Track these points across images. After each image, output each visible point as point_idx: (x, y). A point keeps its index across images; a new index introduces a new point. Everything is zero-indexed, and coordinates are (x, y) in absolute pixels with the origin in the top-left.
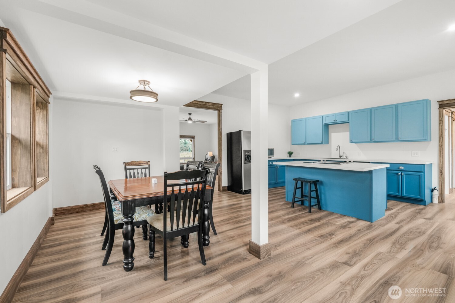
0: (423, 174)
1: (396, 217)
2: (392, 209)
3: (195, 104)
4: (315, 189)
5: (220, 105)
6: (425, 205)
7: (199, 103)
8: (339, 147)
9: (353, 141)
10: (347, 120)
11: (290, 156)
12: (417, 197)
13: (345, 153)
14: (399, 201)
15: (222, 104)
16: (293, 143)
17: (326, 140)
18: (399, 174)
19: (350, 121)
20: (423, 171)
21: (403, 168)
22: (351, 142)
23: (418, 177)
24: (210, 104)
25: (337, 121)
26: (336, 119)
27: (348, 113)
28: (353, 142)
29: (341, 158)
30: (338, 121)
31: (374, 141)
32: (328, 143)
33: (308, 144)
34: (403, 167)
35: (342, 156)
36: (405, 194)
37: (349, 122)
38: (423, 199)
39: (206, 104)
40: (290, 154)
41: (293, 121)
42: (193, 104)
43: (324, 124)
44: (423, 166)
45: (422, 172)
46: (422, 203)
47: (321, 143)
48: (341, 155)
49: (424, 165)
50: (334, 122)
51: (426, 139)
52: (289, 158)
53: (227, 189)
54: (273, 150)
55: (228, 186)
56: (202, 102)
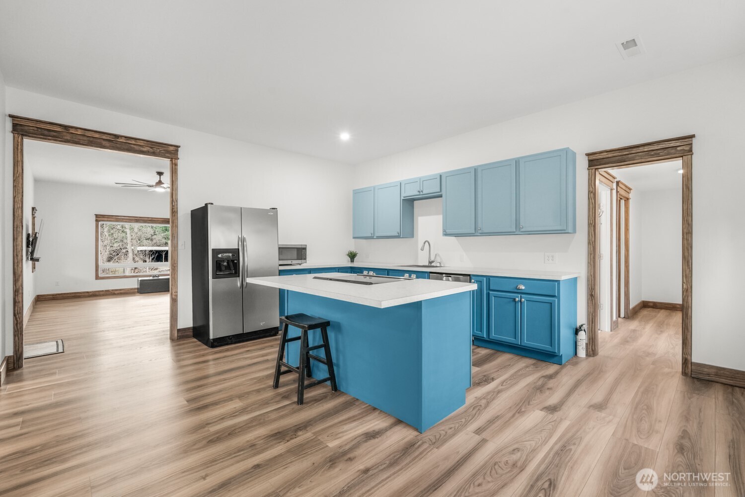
0: (556, 300)
1: (488, 404)
2: (493, 379)
3: (91, 139)
4: (324, 342)
5: (172, 148)
6: (560, 363)
7: (104, 137)
8: (427, 243)
9: (448, 231)
10: (439, 191)
11: (352, 260)
12: (546, 347)
13: (439, 255)
14: (518, 355)
15: (178, 147)
16: (354, 236)
17: (407, 230)
18: (517, 299)
19: (443, 193)
20: (556, 295)
21: (523, 288)
22: (445, 233)
23: (548, 306)
24: (141, 143)
25: (422, 191)
26: (422, 189)
27: (441, 176)
28: (448, 233)
29: (432, 264)
30: (424, 193)
31: (480, 232)
32: (413, 237)
33: (379, 238)
34: (524, 285)
35: (433, 262)
36: (526, 342)
37: (441, 196)
38: (556, 351)
39: (128, 141)
40: (352, 256)
41: (356, 193)
42: (85, 138)
43: (402, 198)
44: (556, 283)
45: (554, 296)
46: (556, 359)
47: (397, 235)
48: (432, 259)
49: (558, 281)
50: (418, 193)
51: (565, 229)
52: (350, 265)
53: (191, 334)
54: (305, 249)
55: (194, 328)
56: (117, 136)
